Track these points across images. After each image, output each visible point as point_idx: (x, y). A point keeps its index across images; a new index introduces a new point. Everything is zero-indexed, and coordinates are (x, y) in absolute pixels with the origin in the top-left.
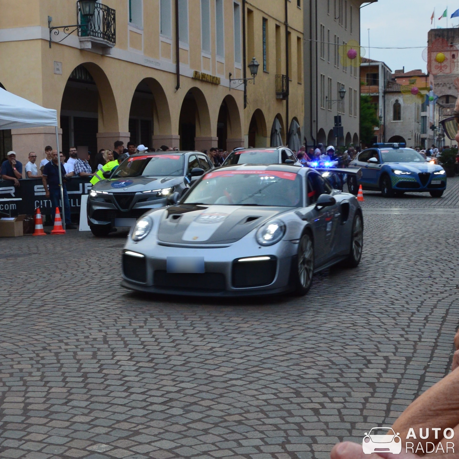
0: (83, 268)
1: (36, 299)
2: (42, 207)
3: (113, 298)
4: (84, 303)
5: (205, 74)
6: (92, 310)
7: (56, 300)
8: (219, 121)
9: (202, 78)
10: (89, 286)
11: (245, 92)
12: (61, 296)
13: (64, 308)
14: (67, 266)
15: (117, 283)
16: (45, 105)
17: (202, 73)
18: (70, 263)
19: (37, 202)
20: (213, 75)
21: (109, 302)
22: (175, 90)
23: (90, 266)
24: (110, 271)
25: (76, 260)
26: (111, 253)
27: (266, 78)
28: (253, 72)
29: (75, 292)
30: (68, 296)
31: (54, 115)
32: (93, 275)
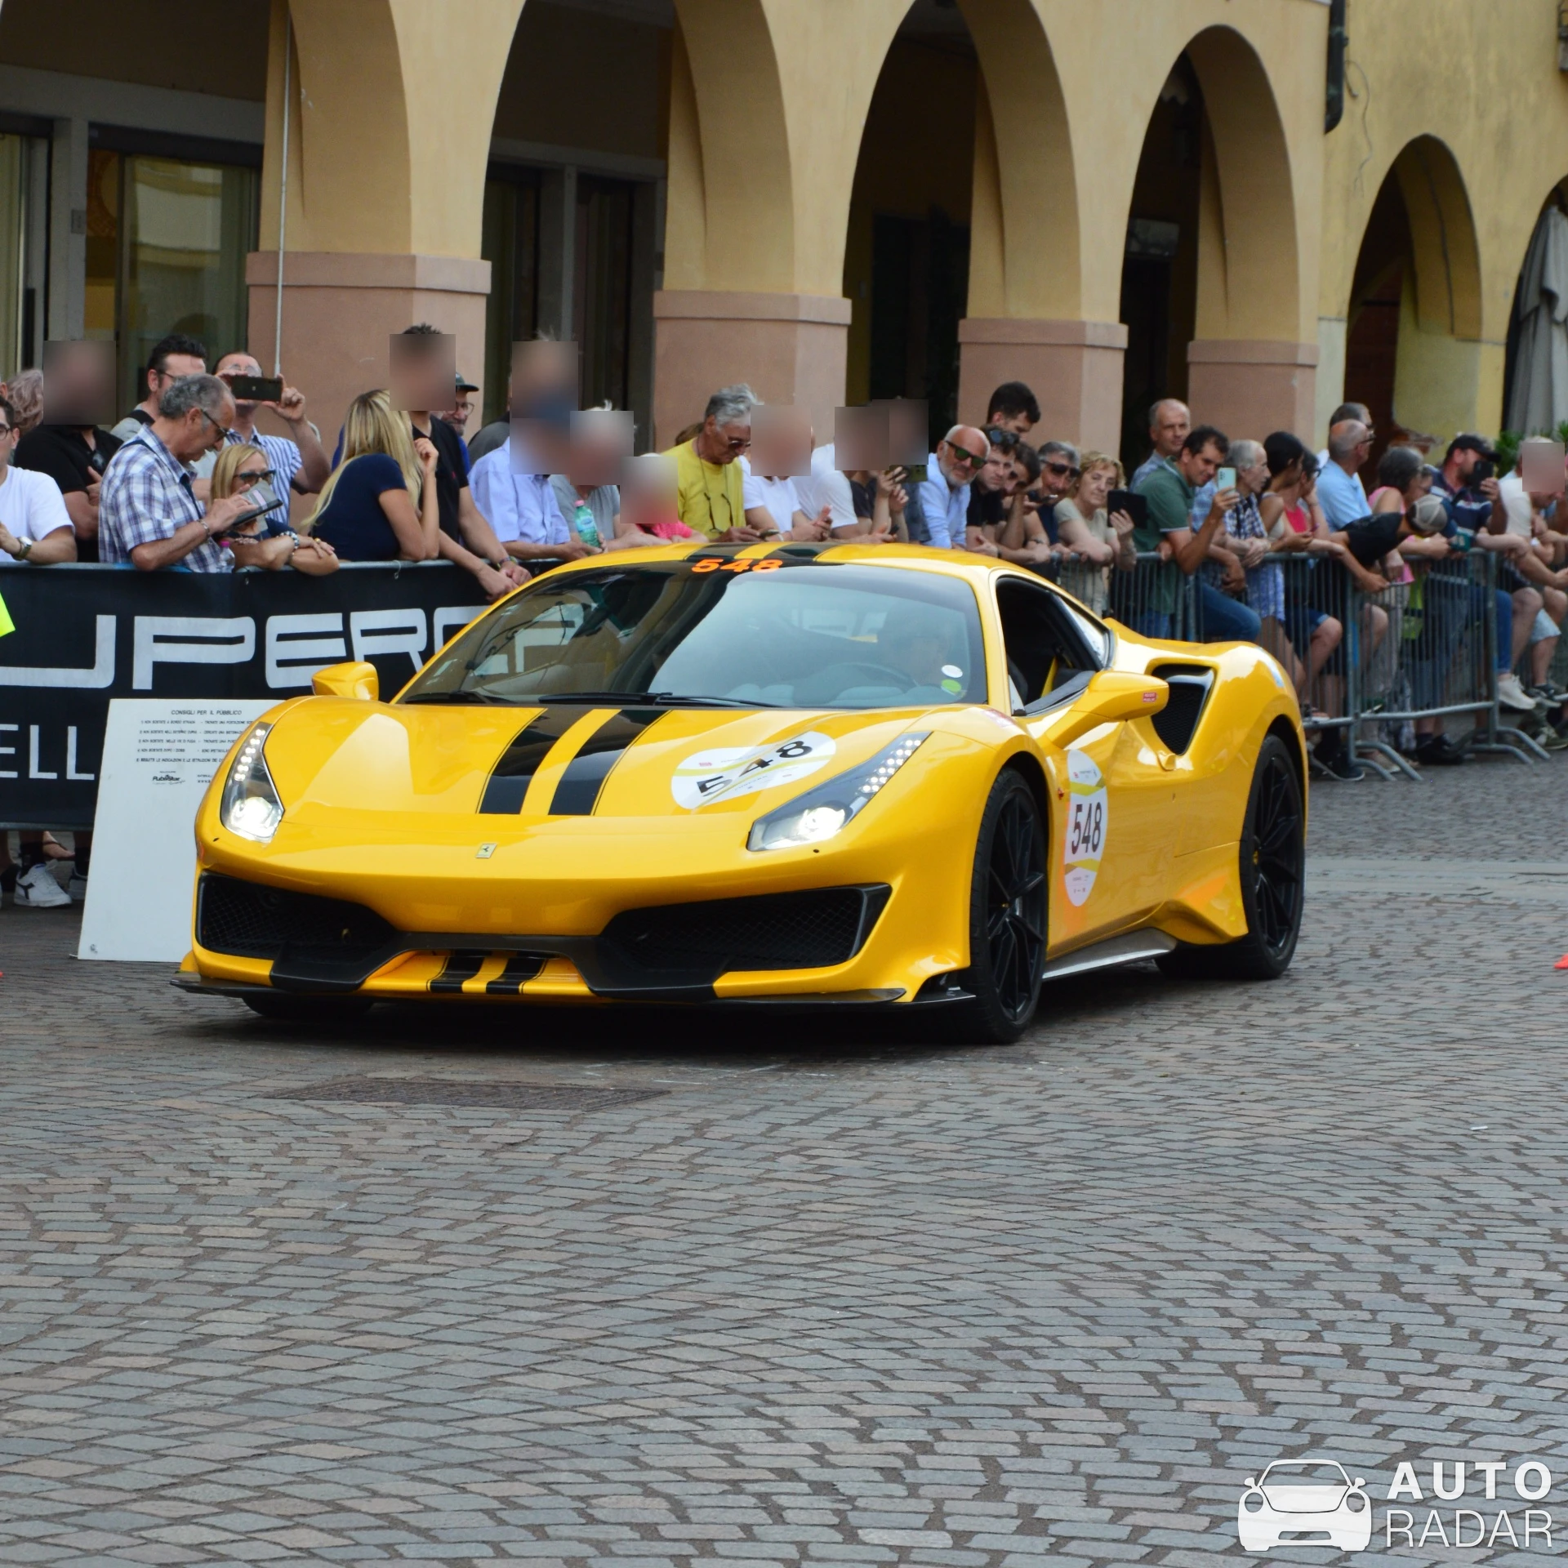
0: (69, 1247)
3: (259, 1479)
4: (47, 1508)
10: (96, 1381)
11: (1337, 12)
15: (301, 1364)
21: (227, 1507)
23: (121, 1229)
24: (264, 1273)
25: (26, 1178)
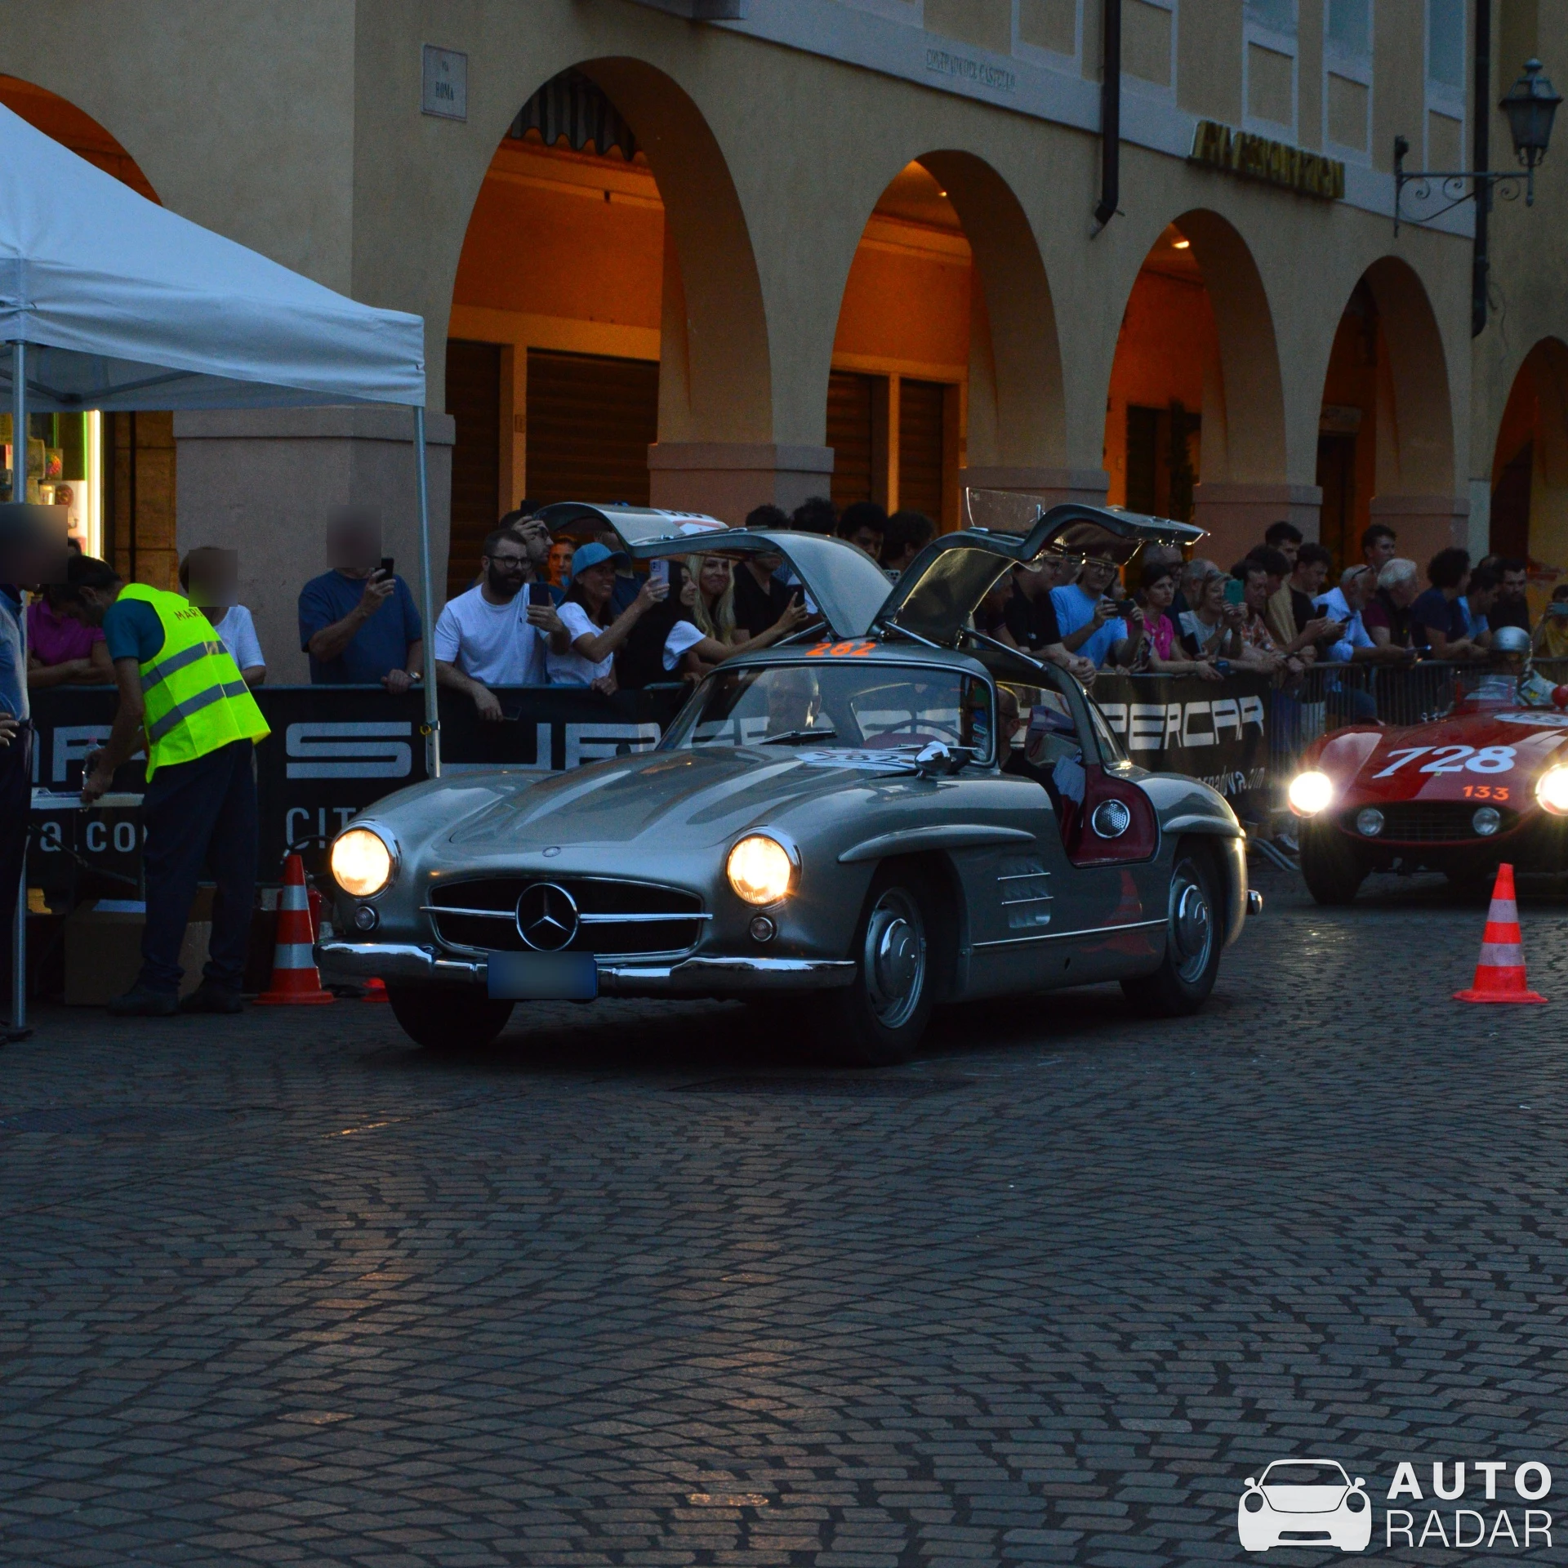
1: (236, 1376)
2: (322, 844)
4: (501, 1409)
5: (1262, 142)
6: (542, 1452)
7: (349, 1386)
9: (1243, 161)
10: (538, 1311)
11: (1480, 244)
12: (378, 1365)
13: (388, 1434)
17: (1243, 136)
18: (448, 1172)
19: (297, 817)
20: (1306, 150)
22: (1094, 223)
24: (666, 1226)
25: (484, 1155)
26: (683, 1120)
28: (1525, 139)
29: (462, 1345)
30: (419, 1363)
31: (412, 345)
32: (570, 1246)
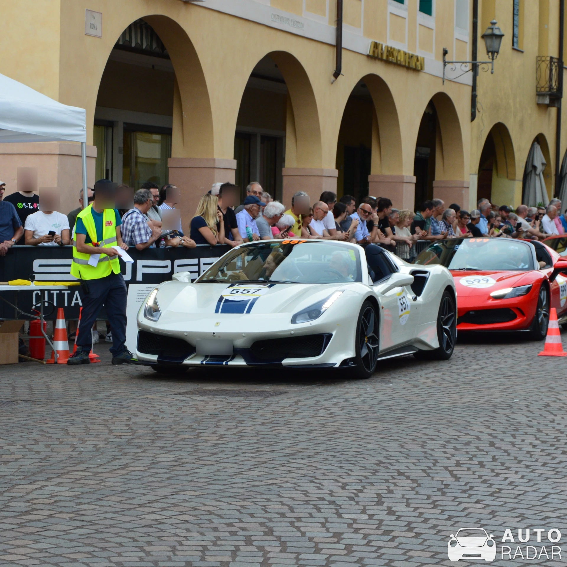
0: (119, 437)
1: (15, 497)
2: (46, 304)
3: (173, 501)
4: (113, 510)
5: (394, 49)
6: (128, 526)
7: (56, 502)
8: (420, 143)
9: (387, 56)
10: (127, 474)
11: (474, 88)
12: (67, 494)
13: (71, 519)
14: (87, 429)
15: (185, 469)
16: (63, 99)
17: (387, 47)
18: (94, 424)
19: (37, 294)
20: (411, 53)
21: (164, 509)
22: (333, 78)
23: (134, 432)
25: (107, 418)
26: (180, 405)
27: (517, 61)
28: (491, 50)
29: (99, 487)
30: (83, 493)
31: (81, 120)
32: (139, 451)
